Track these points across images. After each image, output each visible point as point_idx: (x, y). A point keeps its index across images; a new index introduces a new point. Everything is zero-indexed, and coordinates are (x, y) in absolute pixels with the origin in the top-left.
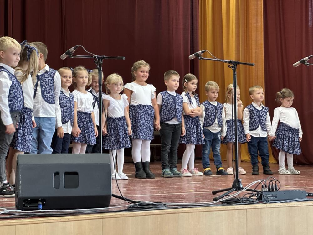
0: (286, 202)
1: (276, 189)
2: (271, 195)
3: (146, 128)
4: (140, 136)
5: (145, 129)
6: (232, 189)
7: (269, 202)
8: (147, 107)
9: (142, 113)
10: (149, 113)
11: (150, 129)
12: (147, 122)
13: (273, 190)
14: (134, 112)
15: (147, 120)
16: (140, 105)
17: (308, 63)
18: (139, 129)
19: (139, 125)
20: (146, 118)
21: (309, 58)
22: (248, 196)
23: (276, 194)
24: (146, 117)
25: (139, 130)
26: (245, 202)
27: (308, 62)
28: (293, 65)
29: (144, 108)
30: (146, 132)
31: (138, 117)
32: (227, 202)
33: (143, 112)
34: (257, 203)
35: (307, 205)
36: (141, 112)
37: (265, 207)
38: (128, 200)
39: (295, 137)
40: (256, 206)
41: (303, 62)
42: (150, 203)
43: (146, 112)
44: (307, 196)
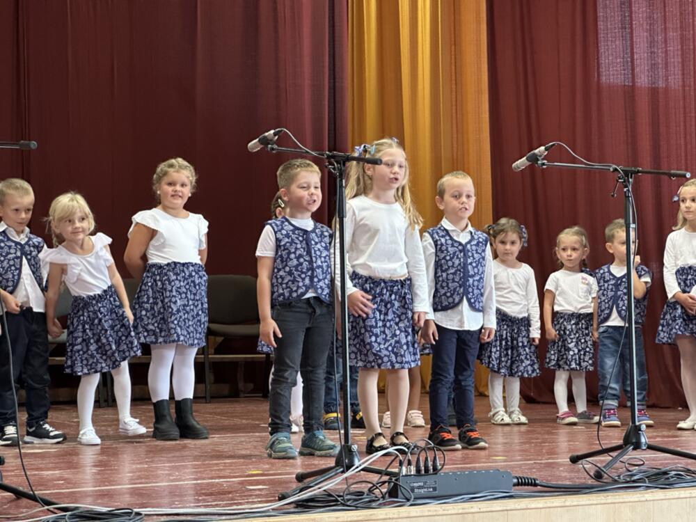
0: (456, 502)
1: (435, 469)
2: (421, 484)
3: (191, 319)
4: (178, 336)
5: (189, 320)
6: (334, 470)
7: (409, 503)
8: (191, 268)
9: (180, 281)
10: (197, 282)
11: (200, 321)
12: (194, 304)
13: (427, 470)
14: (159, 280)
15: (192, 298)
16: (175, 263)
17: (545, 161)
18: (176, 319)
19: (175, 309)
20: (189, 293)
21: (546, 149)
22: (364, 488)
23: (435, 481)
24: (191, 291)
25: (176, 322)
26: (348, 503)
27: (543, 159)
28: (513, 165)
29: (183, 271)
30: (191, 329)
31: (171, 291)
32: (305, 506)
33: (182, 280)
34: (380, 504)
35: (505, 508)
36: (177, 279)
37: (396, 516)
38: (48, 503)
39: (519, 336)
40: (371, 515)
41: (534, 159)
42: (104, 510)
43: (190, 281)
44: (515, 485)
